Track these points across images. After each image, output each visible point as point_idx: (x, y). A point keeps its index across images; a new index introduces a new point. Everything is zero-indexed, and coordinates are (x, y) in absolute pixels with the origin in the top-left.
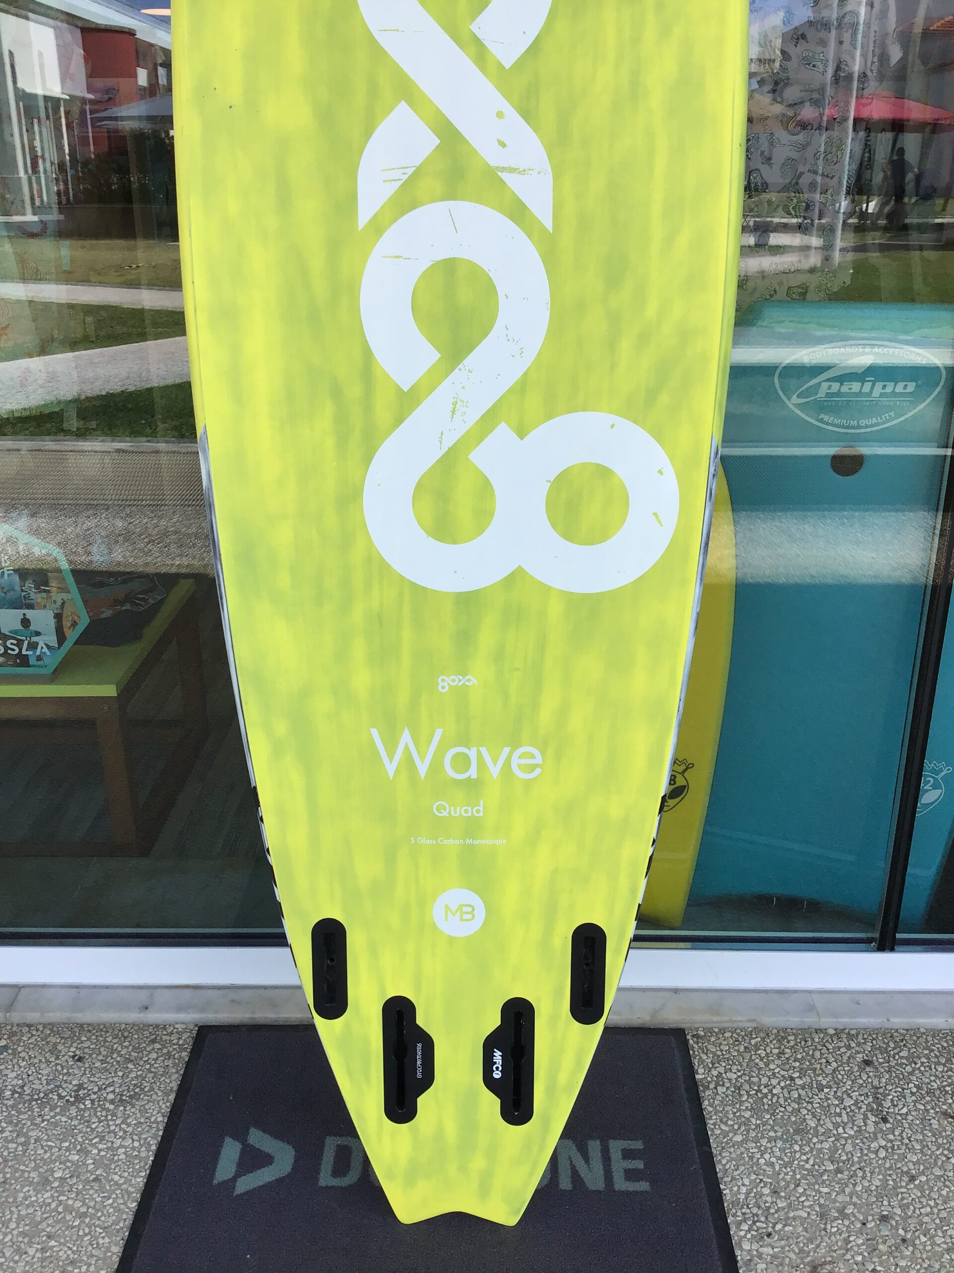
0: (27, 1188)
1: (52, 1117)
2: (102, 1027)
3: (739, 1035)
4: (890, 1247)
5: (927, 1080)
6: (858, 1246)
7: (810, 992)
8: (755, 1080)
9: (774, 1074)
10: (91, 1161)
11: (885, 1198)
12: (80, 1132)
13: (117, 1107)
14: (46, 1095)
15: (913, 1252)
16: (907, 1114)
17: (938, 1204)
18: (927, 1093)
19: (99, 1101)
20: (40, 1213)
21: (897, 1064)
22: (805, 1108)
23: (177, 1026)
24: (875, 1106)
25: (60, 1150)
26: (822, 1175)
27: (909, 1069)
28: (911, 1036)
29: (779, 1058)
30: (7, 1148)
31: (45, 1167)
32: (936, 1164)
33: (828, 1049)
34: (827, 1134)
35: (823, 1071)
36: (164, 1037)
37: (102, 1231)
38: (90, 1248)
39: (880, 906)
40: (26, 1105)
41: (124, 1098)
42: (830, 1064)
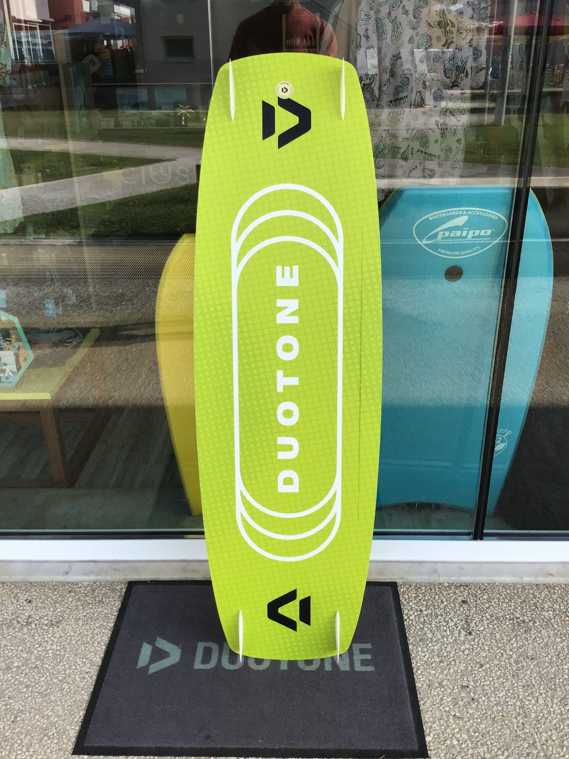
1: (14, 633)
2: (43, 584)
4: (465, 703)
5: (497, 612)
6: (448, 702)
7: (435, 562)
9: (411, 608)
10: (34, 657)
11: (465, 676)
12: (29, 641)
13: (49, 628)
14: (11, 621)
15: (477, 706)
16: (483, 630)
17: (494, 680)
18: (496, 619)
19: (40, 624)
20: (5, 685)
21: (481, 603)
22: (427, 627)
23: (84, 583)
24: (466, 626)
25: (17, 651)
26: (432, 663)
27: (487, 605)
28: (491, 587)
29: (415, 600)
31: (9, 661)
32: (495, 658)
33: (443, 595)
34: (437, 641)
35: (439, 607)
36: (77, 589)
41: (53, 623)
42: (443, 603)
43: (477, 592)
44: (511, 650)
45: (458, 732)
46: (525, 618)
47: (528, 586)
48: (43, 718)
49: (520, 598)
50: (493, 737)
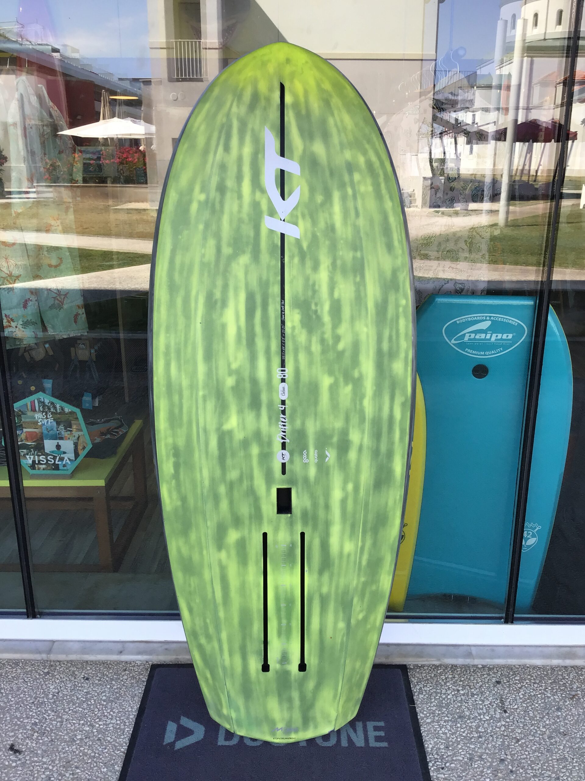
0: (63, 744)
1: (75, 708)
2: (97, 662)
3: (431, 668)
4: (504, 774)
5: (529, 692)
6: (488, 774)
7: (469, 646)
8: (438, 691)
9: (449, 688)
10: (95, 731)
11: (503, 750)
12: (89, 716)
13: (107, 704)
14: (70, 697)
15: (515, 777)
16: (517, 709)
17: (530, 754)
18: (528, 698)
19: (98, 700)
20: (70, 756)
21: (513, 683)
22: (464, 705)
23: (137, 662)
24: (501, 705)
26: (471, 738)
27: (519, 686)
28: (522, 669)
29: (452, 680)
30: (52, 724)
31: (72, 733)
32: (530, 734)
33: (478, 676)
34: (475, 718)
35: (475, 687)
36: (130, 668)
37: (103, 765)
38: (97, 774)
39: (505, 599)
40: (61, 702)
41: (111, 699)
42: (478, 683)
43: (509, 673)
46: (556, 697)
47: (557, 668)
49: (550, 680)
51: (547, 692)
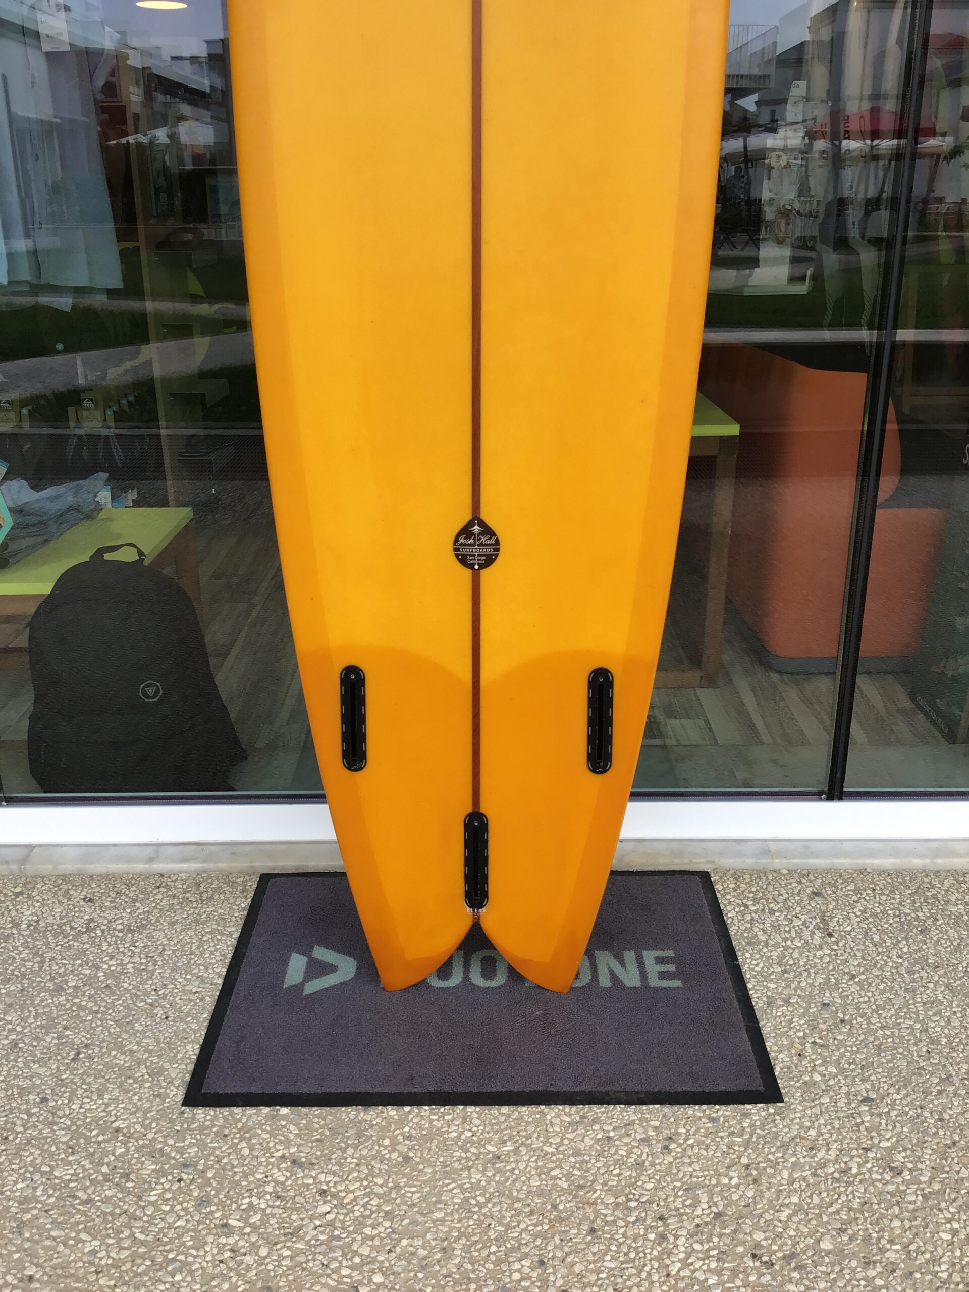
0: (43, 994)
1: (67, 942)
2: (110, 877)
4: (830, 1026)
5: (872, 907)
6: (801, 1025)
7: (765, 841)
10: (102, 974)
11: (827, 991)
13: (125, 935)
14: (59, 927)
15: (850, 1029)
16: (851, 931)
17: (875, 995)
18: (871, 916)
19: (109, 930)
20: (55, 1012)
21: (843, 895)
23: (181, 874)
24: (822, 926)
26: (771, 975)
27: (855, 898)
28: (859, 874)
31: (60, 979)
32: (875, 966)
33: (780, 885)
34: (776, 946)
35: (775, 900)
36: (169, 883)
40: (41, 934)
41: (132, 928)
42: (782, 895)
43: (836, 881)
44: (900, 957)
45: (821, 1065)
46: (920, 914)
47: (921, 872)
48: (123, 1053)
49: (909, 889)
50: (880, 1070)
51: (904, 906)
